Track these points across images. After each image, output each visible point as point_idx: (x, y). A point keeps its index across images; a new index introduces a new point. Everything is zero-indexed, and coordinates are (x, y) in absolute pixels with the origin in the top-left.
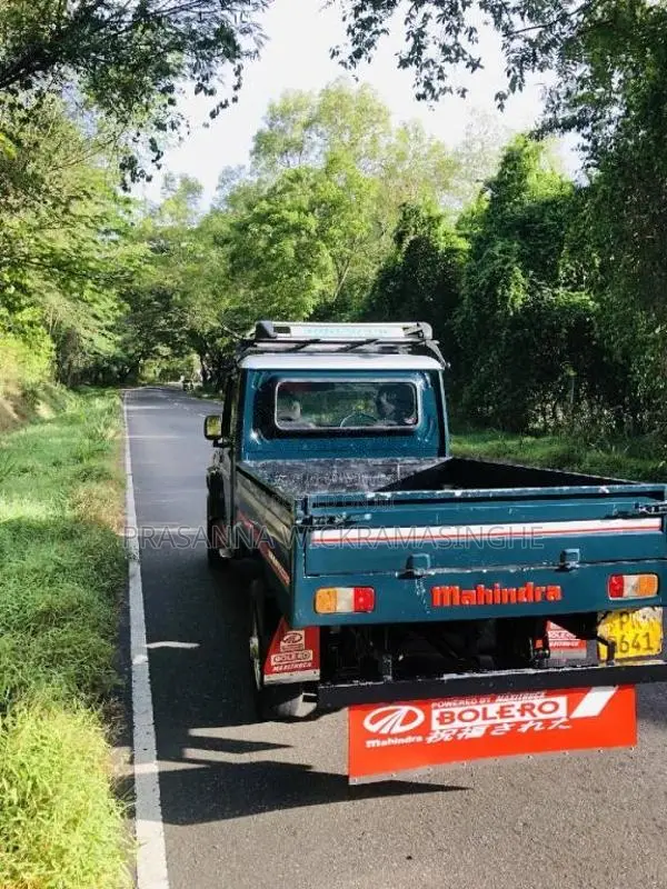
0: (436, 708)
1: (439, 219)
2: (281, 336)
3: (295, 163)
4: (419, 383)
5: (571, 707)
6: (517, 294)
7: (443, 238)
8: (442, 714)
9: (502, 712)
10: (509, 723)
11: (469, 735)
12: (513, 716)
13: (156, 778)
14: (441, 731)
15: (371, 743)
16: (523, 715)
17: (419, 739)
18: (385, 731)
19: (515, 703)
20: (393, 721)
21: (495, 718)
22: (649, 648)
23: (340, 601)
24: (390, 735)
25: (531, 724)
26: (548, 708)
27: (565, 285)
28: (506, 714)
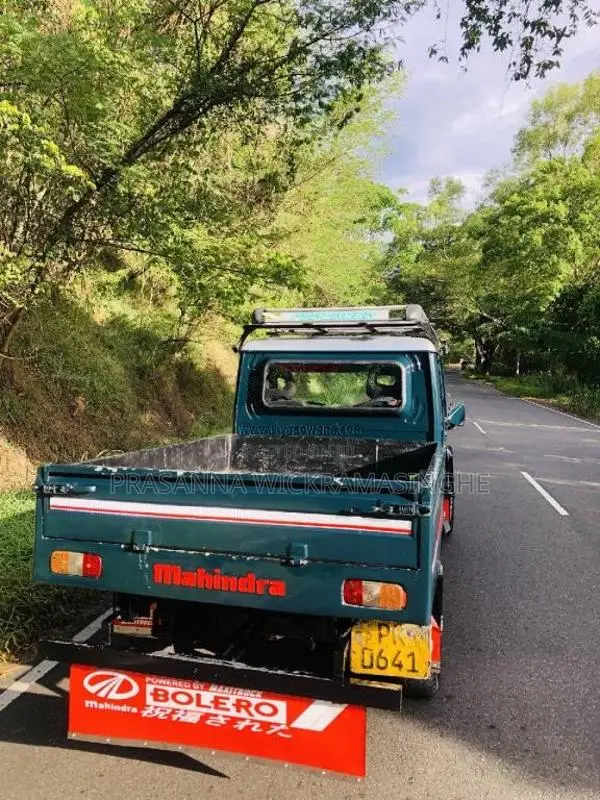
0: (150, 682)
5: (292, 715)
8: (156, 690)
9: (217, 702)
10: (224, 716)
11: (183, 719)
12: (228, 710)
13: (17, 696)
14: (156, 707)
15: (89, 703)
16: (238, 711)
17: (135, 710)
18: (102, 694)
19: (232, 696)
20: (111, 685)
21: (209, 707)
22: (414, 671)
23: (71, 565)
24: (106, 700)
25: (247, 723)
26: (266, 709)
28: (221, 706)
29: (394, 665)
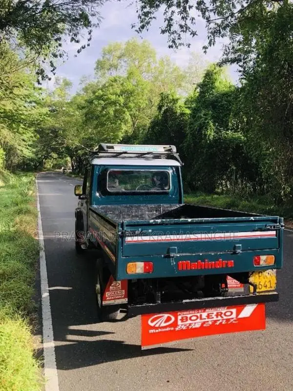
0: (180, 315)
1: (177, 100)
2: (110, 150)
3: (114, 74)
4: (170, 172)
5: (238, 313)
6: (211, 133)
7: (179, 108)
8: (182, 317)
9: (208, 316)
10: (211, 321)
11: (194, 327)
12: (213, 318)
13: (54, 349)
14: (182, 325)
15: (152, 331)
16: (217, 317)
17: (172, 329)
18: (157, 326)
19: (214, 312)
20: (161, 321)
21: (205, 319)
22: (271, 287)
23: (138, 268)
24: (159, 327)
25: (220, 321)
26: (228, 314)
27: (231, 130)
28: (210, 317)
29: (264, 287)
